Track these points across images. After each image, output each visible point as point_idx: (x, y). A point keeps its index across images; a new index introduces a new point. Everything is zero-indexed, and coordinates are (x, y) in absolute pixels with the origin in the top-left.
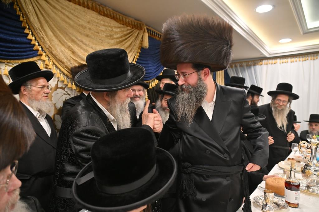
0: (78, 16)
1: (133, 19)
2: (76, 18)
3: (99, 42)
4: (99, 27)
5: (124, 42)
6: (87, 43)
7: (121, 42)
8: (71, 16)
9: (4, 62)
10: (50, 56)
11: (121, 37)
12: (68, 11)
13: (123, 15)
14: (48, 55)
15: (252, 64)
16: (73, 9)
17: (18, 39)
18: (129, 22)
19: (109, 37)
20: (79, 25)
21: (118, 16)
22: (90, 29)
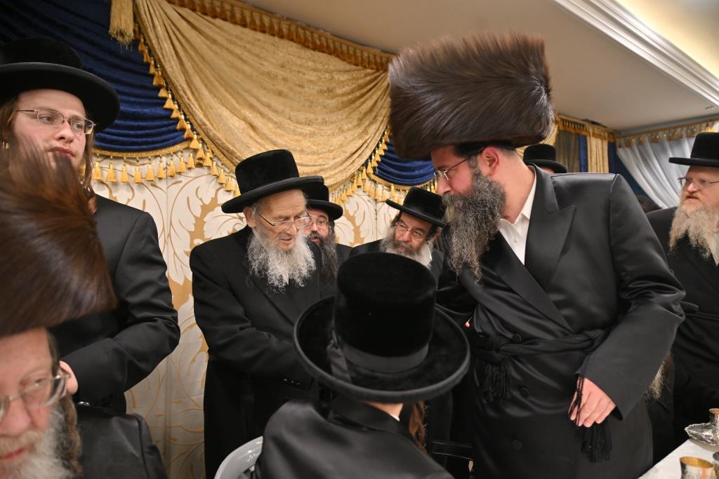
0: (261, 55)
1: (379, 51)
2: (257, 59)
3: (304, 106)
4: (304, 74)
5: (358, 103)
6: (280, 108)
7: (353, 102)
8: (246, 55)
9: (122, 158)
10: (206, 139)
11: (352, 91)
12: (240, 46)
13: (355, 45)
14: (202, 139)
15: (685, 135)
16: (249, 42)
17: (147, 111)
18: (369, 57)
19: (326, 94)
20: (263, 73)
21: (344, 48)
22: (285, 80)
